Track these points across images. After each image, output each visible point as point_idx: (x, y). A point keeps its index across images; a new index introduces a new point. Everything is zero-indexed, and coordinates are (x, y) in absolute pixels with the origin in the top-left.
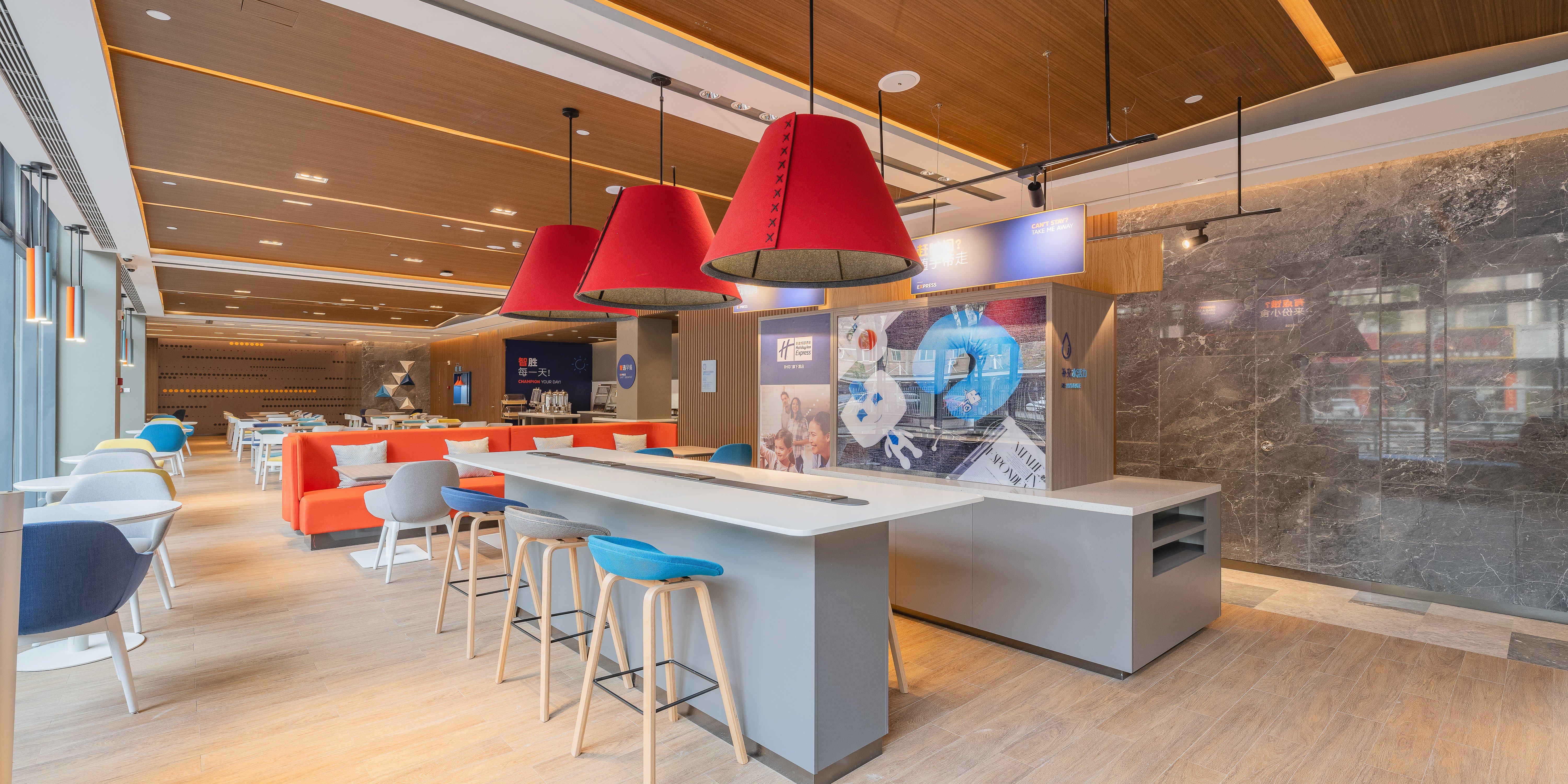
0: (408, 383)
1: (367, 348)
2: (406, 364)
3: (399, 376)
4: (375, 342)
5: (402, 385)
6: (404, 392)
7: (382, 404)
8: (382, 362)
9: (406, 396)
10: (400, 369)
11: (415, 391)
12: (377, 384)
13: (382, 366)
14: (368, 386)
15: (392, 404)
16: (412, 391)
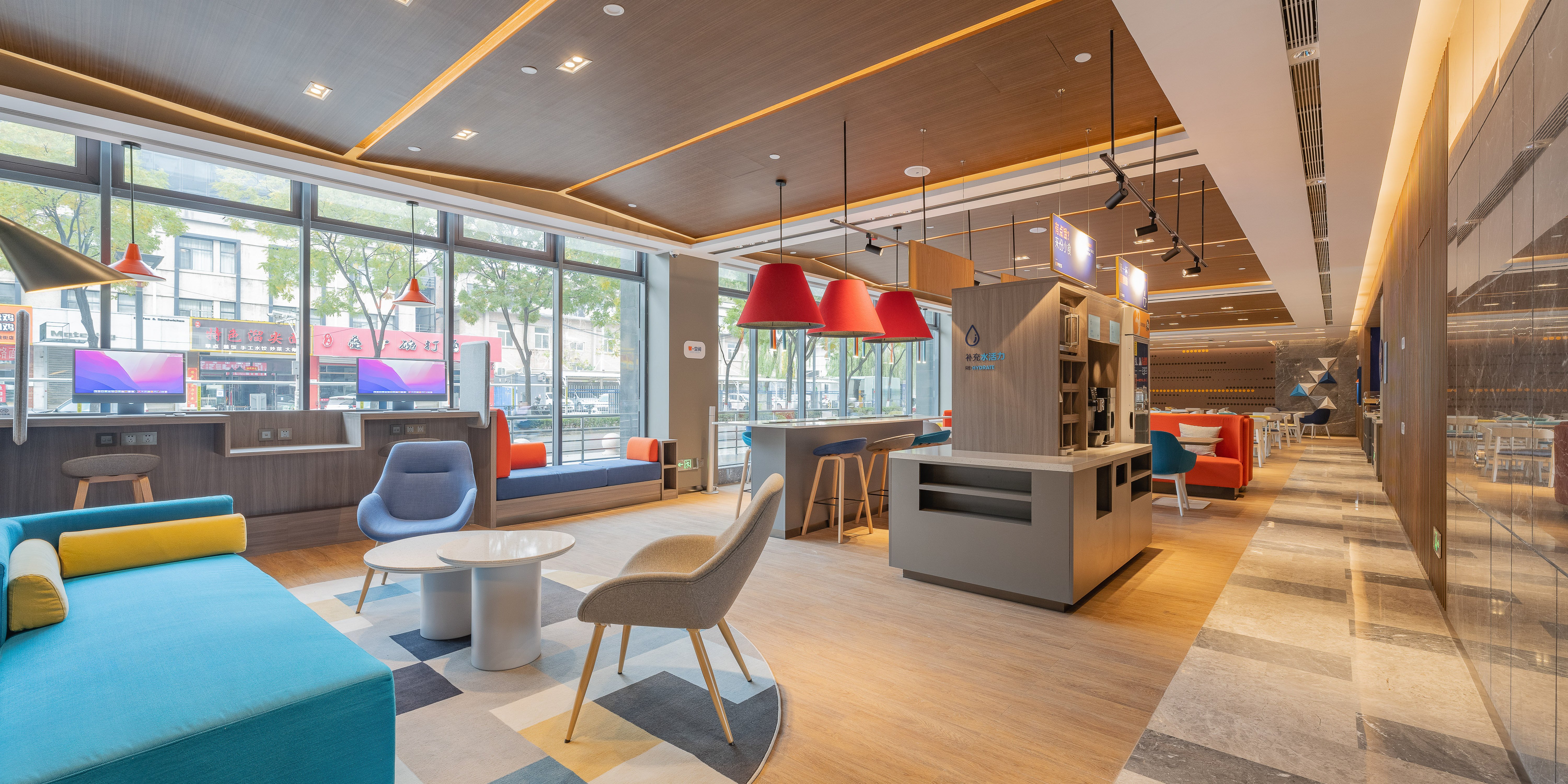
0: (1328, 381)
1: (1282, 347)
2: (1325, 361)
3: (1316, 374)
4: (1290, 341)
5: (1321, 383)
6: (1323, 390)
7: (1298, 403)
8: (1298, 361)
9: (1326, 395)
10: (1319, 366)
11: (1337, 389)
12: (1293, 383)
13: (1298, 364)
14: (1282, 385)
15: (1309, 403)
16: (1334, 390)
